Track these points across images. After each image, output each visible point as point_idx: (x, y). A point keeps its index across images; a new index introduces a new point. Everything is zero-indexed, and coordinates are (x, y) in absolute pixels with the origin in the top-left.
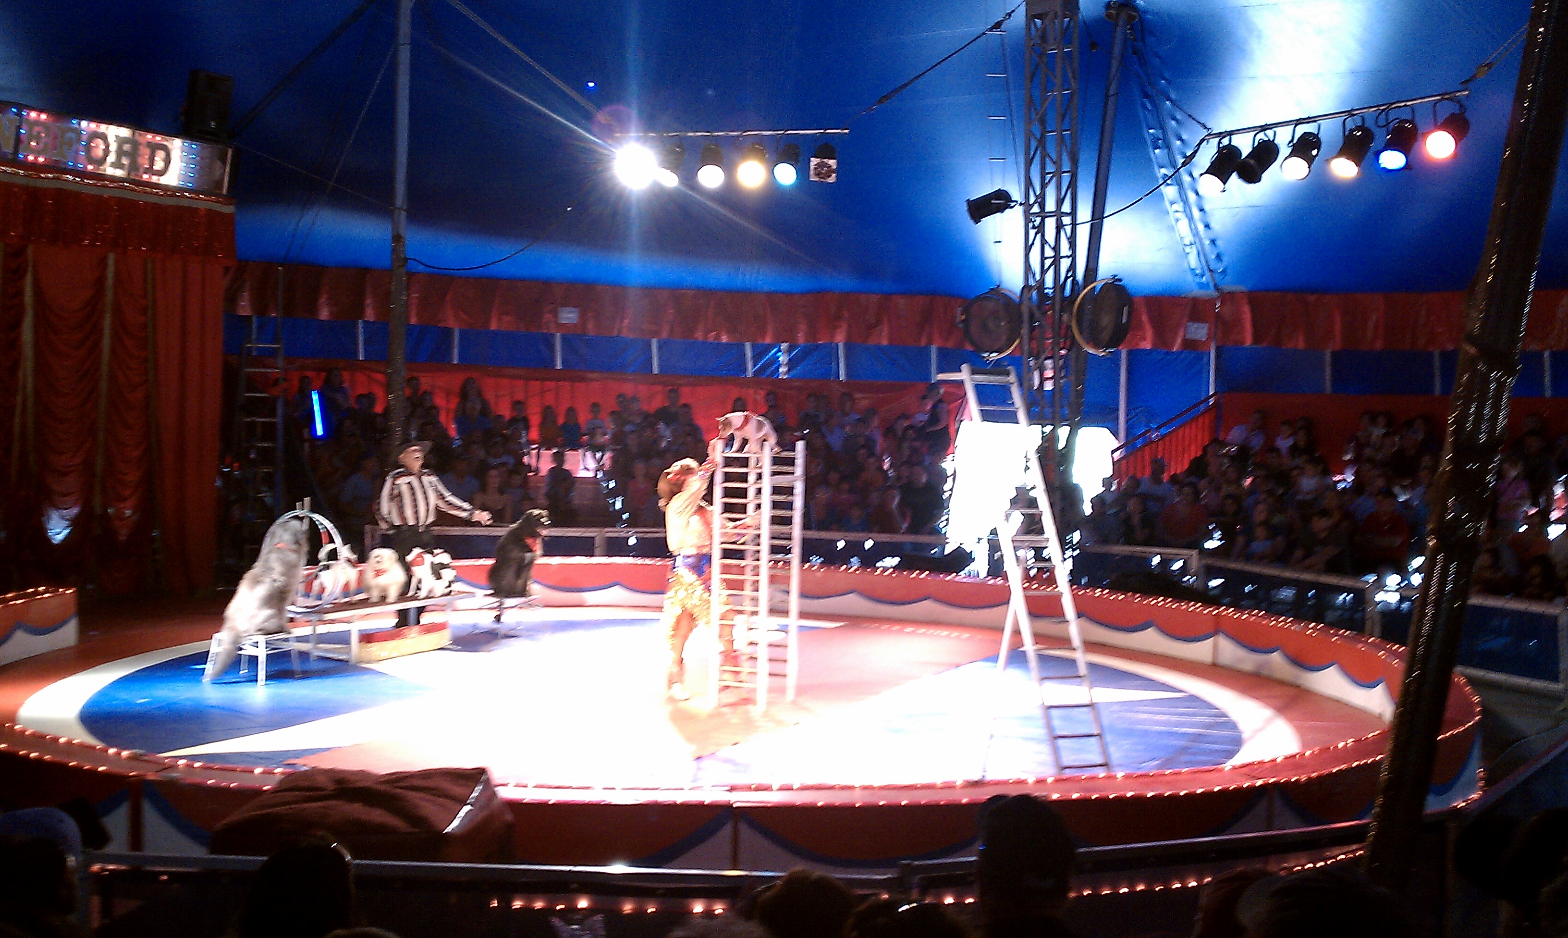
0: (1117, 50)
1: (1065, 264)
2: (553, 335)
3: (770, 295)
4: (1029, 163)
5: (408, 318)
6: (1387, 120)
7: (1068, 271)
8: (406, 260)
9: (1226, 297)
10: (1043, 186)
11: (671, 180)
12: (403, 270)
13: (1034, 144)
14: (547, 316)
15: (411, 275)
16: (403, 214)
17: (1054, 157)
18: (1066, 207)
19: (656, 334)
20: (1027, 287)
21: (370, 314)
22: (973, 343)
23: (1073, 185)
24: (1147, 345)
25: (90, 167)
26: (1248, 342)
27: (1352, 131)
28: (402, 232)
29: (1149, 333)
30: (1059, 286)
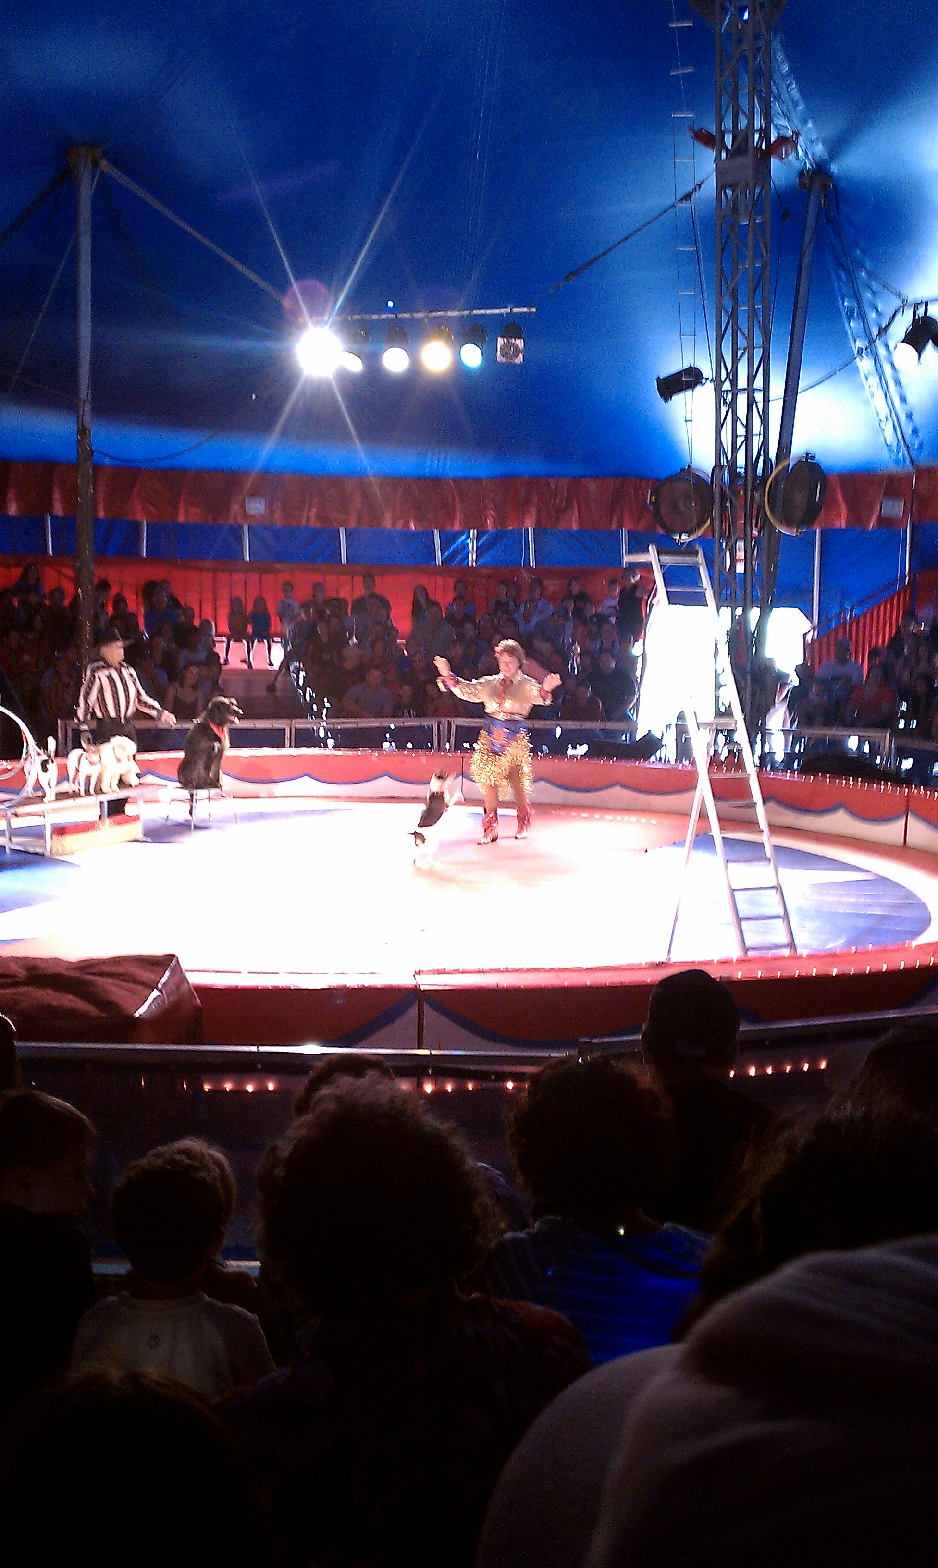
0: (811, 219)
1: (757, 442)
2: (241, 528)
3: (457, 481)
4: (720, 338)
5: (95, 510)
8: (92, 452)
10: (735, 361)
11: (355, 366)
12: (89, 463)
14: (235, 507)
15: (96, 468)
18: (758, 383)
19: (344, 523)
20: (718, 466)
21: (58, 509)
22: (664, 526)
23: (765, 360)
24: (841, 523)
28: (87, 425)
30: (751, 464)
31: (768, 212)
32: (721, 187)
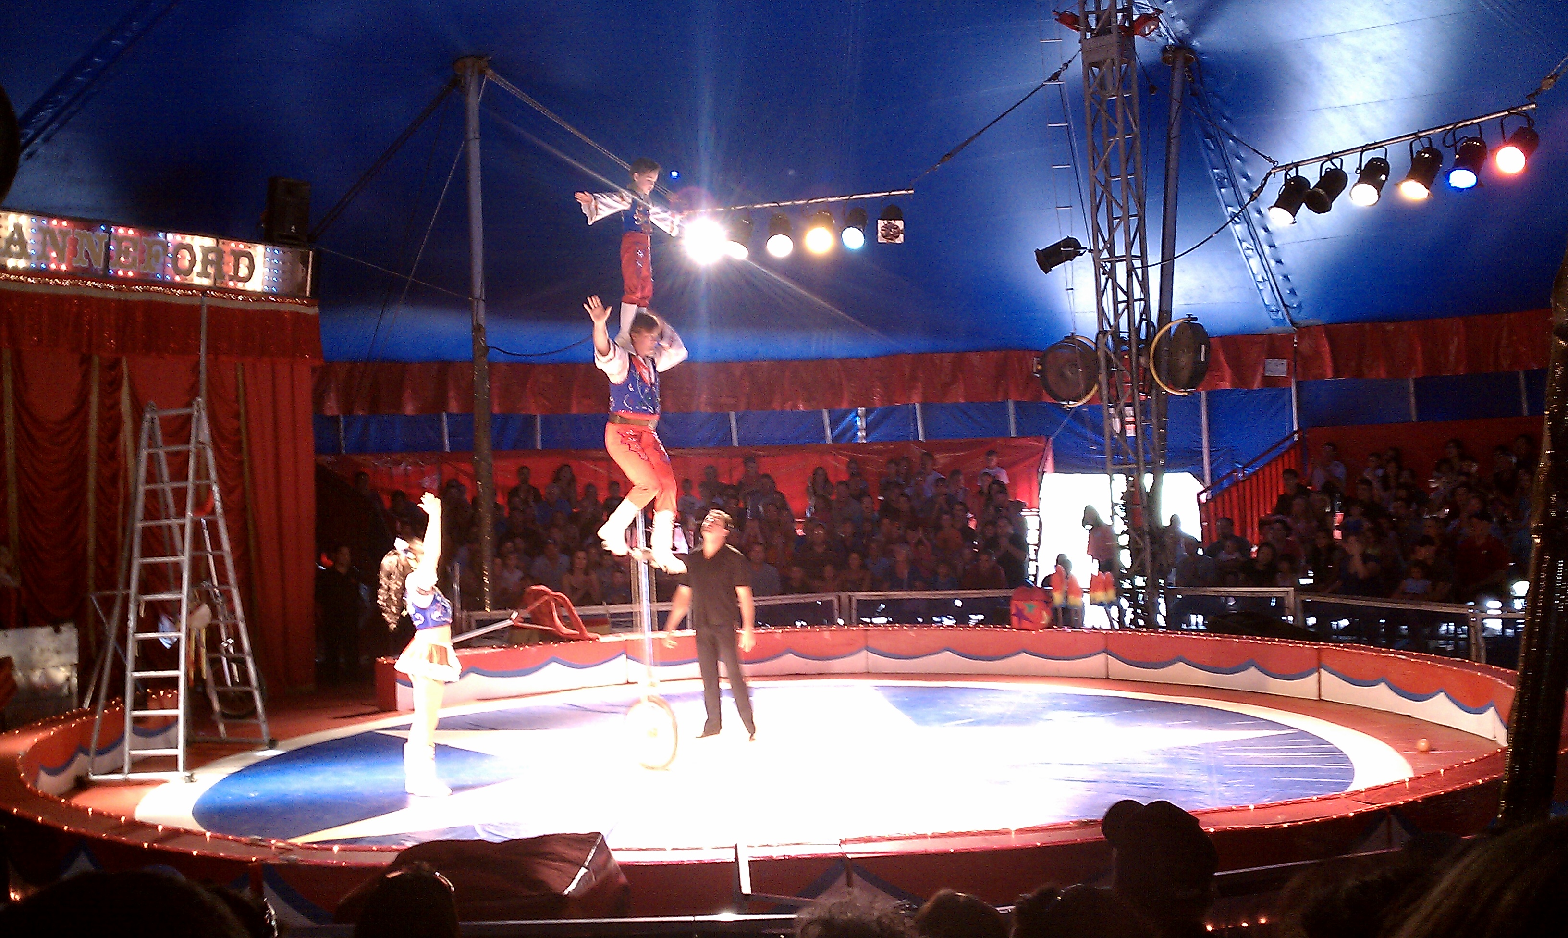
0: (1176, 93)
1: (1138, 307)
3: (842, 360)
4: (1096, 210)
5: (491, 407)
6: (1455, 139)
7: (1141, 315)
8: (487, 348)
9: (1302, 331)
10: (1111, 231)
11: (740, 253)
12: (484, 359)
13: (1099, 190)
15: (492, 363)
16: (482, 305)
17: (1121, 202)
18: (1136, 251)
19: (734, 407)
20: (1102, 333)
21: (454, 406)
22: (1051, 393)
23: (1141, 229)
24: (1226, 386)
25: (178, 279)
26: (1329, 375)
27: (1419, 153)
28: (481, 322)
29: (1228, 373)
30: (1134, 330)
31: (1135, 86)
32: (1089, 65)
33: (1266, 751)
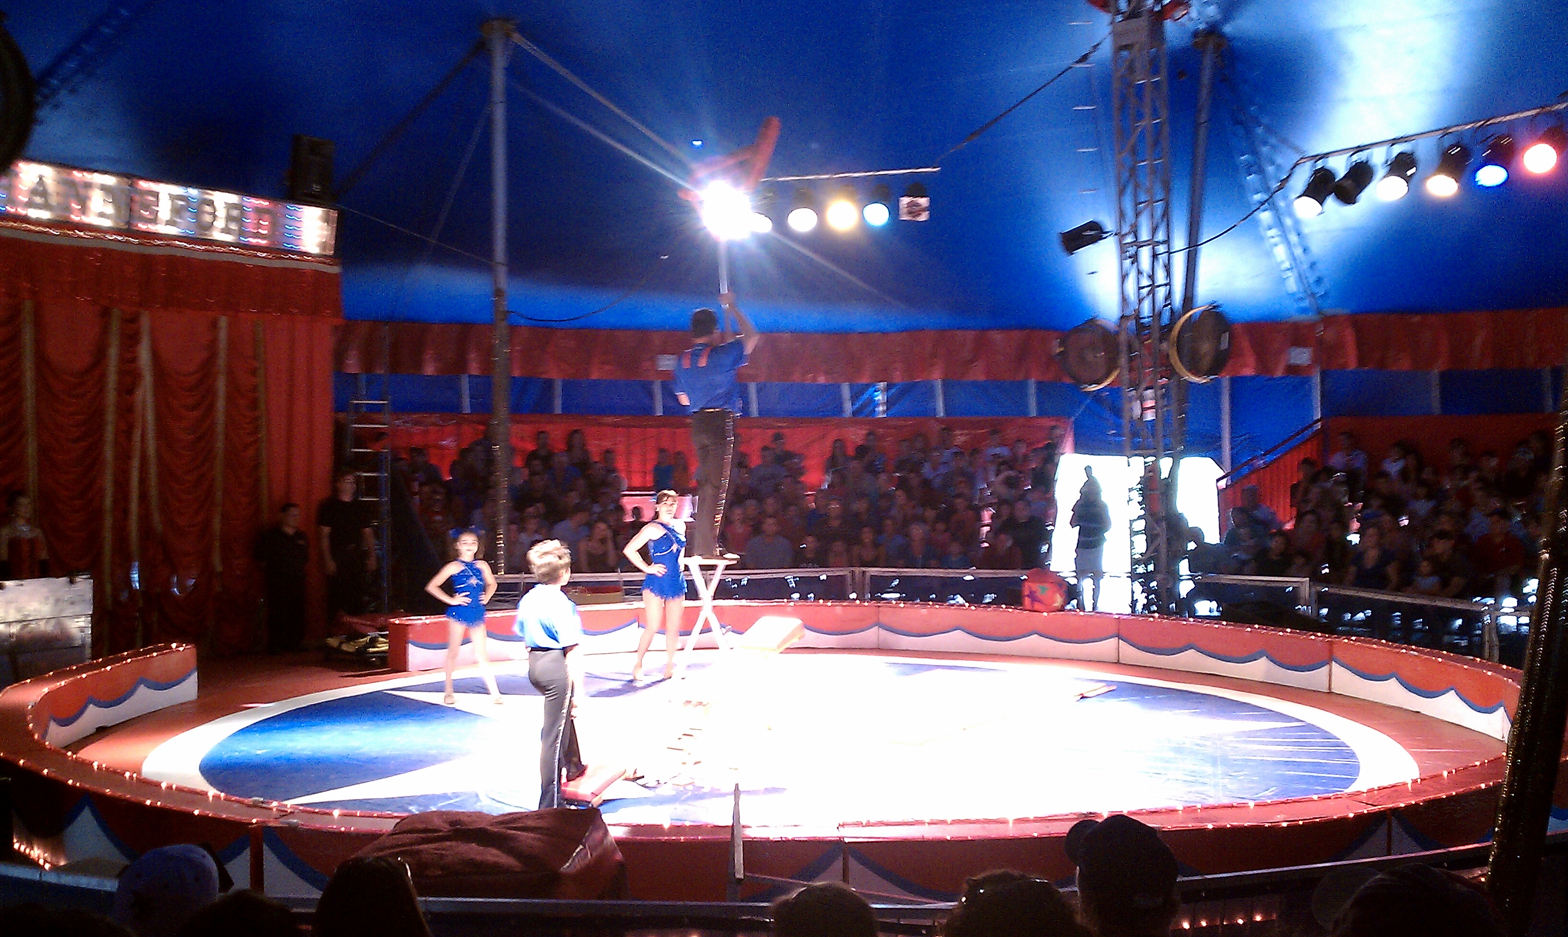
0: (1206, 78)
1: (1161, 293)
2: (651, 383)
3: (866, 334)
4: (1121, 193)
5: (511, 370)
6: (1484, 137)
7: (1165, 300)
8: (508, 313)
9: (1328, 320)
10: (1137, 216)
11: (765, 227)
12: (504, 323)
13: (1125, 174)
14: (646, 364)
15: (513, 328)
16: (503, 269)
17: (1147, 186)
19: (754, 378)
20: (1123, 317)
21: (474, 368)
22: (1071, 376)
23: (1166, 215)
24: (1249, 372)
26: (1352, 366)
27: (1447, 149)
28: (502, 285)
29: (1251, 359)
30: (1157, 315)
31: (1164, 70)
32: (1120, 48)
33: (1273, 743)
